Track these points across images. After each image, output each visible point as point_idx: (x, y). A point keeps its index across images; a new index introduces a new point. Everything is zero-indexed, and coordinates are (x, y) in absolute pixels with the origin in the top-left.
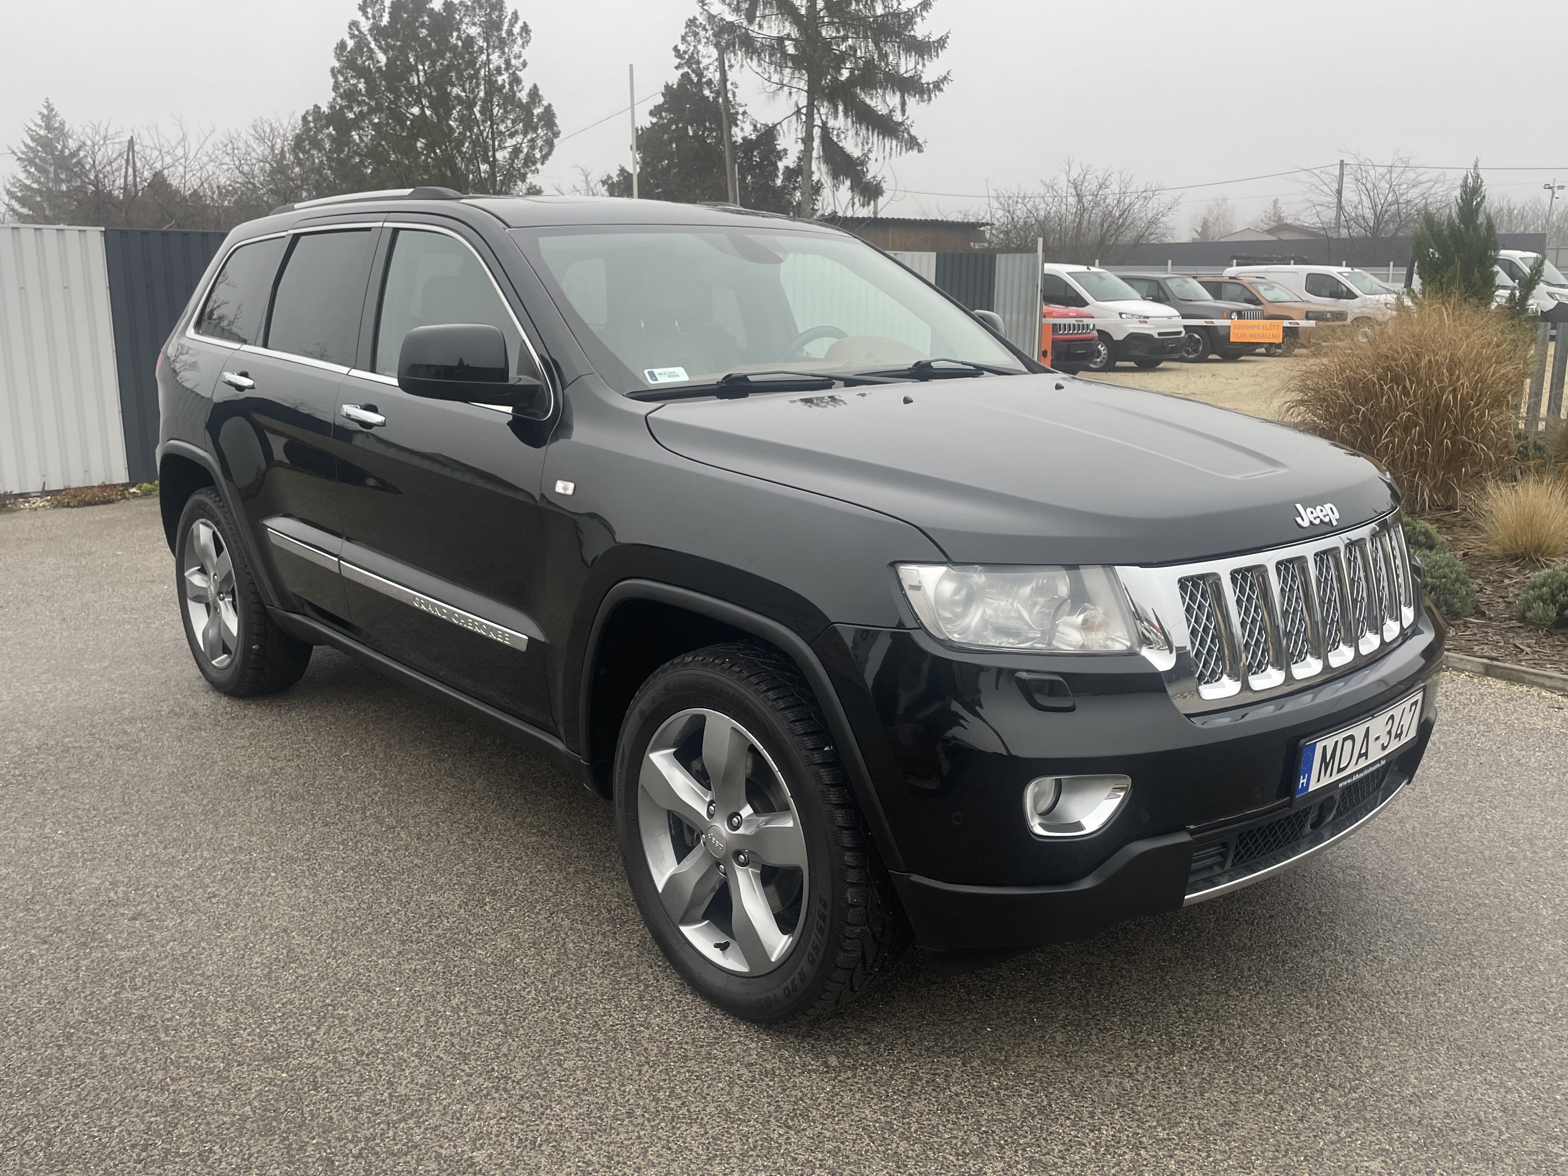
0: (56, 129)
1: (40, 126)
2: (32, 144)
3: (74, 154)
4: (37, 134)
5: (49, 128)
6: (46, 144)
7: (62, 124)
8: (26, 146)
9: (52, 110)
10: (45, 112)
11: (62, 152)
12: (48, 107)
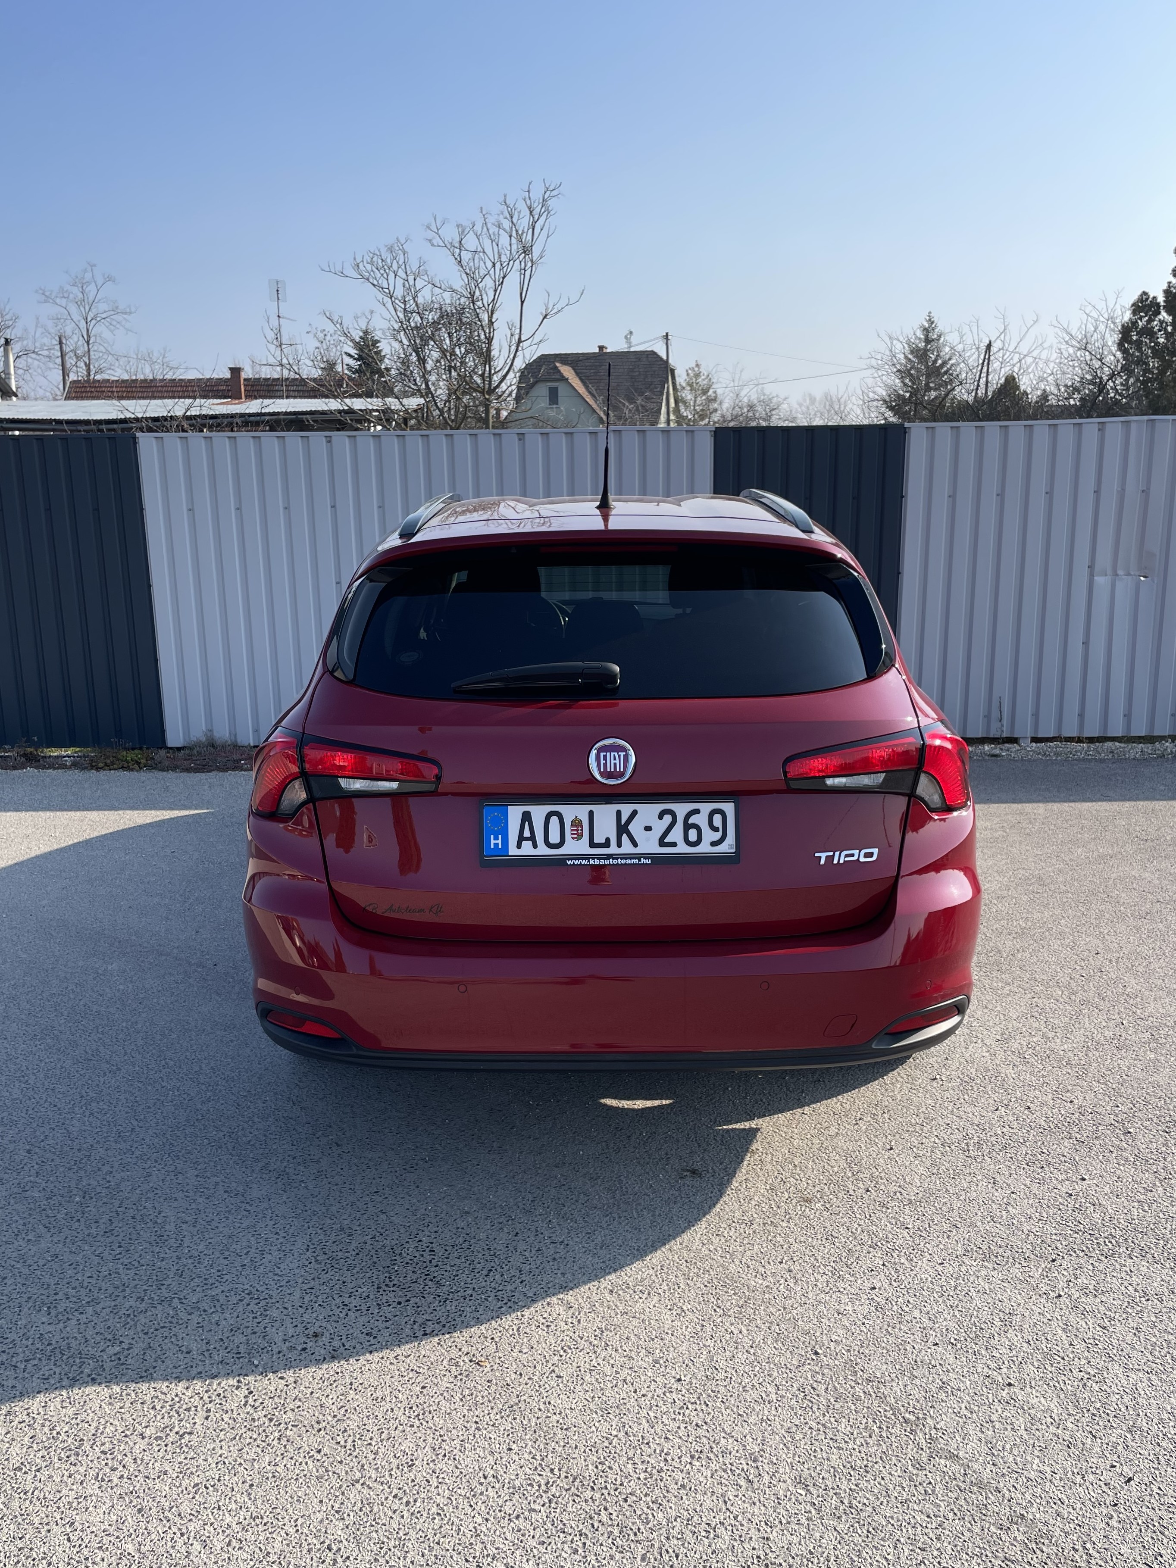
0: (933, 340)
1: (920, 339)
2: (910, 356)
3: (944, 363)
4: (917, 346)
5: (928, 341)
6: (921, 354)
7: (939, 336)
8: (906, 357)
9: (933, 323)
10: (927, 325)
11: (935, 361)
12: (930, 320)
